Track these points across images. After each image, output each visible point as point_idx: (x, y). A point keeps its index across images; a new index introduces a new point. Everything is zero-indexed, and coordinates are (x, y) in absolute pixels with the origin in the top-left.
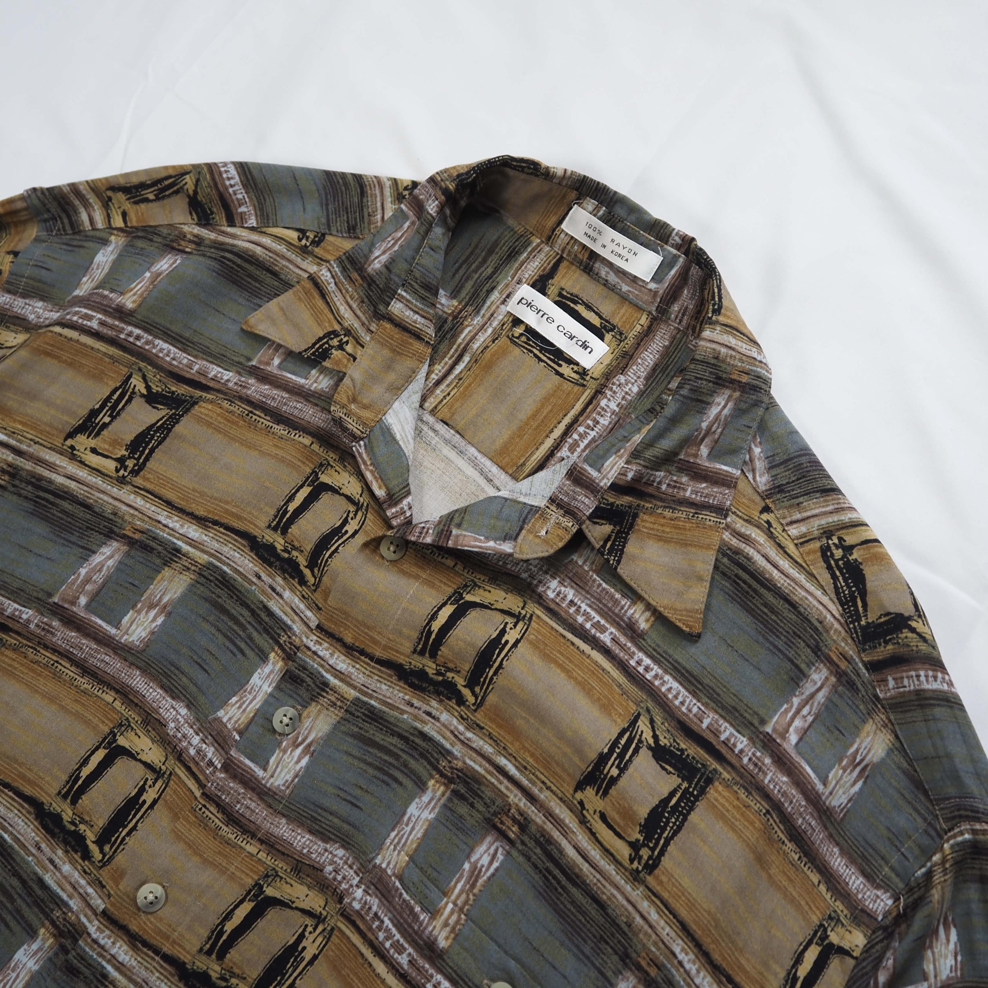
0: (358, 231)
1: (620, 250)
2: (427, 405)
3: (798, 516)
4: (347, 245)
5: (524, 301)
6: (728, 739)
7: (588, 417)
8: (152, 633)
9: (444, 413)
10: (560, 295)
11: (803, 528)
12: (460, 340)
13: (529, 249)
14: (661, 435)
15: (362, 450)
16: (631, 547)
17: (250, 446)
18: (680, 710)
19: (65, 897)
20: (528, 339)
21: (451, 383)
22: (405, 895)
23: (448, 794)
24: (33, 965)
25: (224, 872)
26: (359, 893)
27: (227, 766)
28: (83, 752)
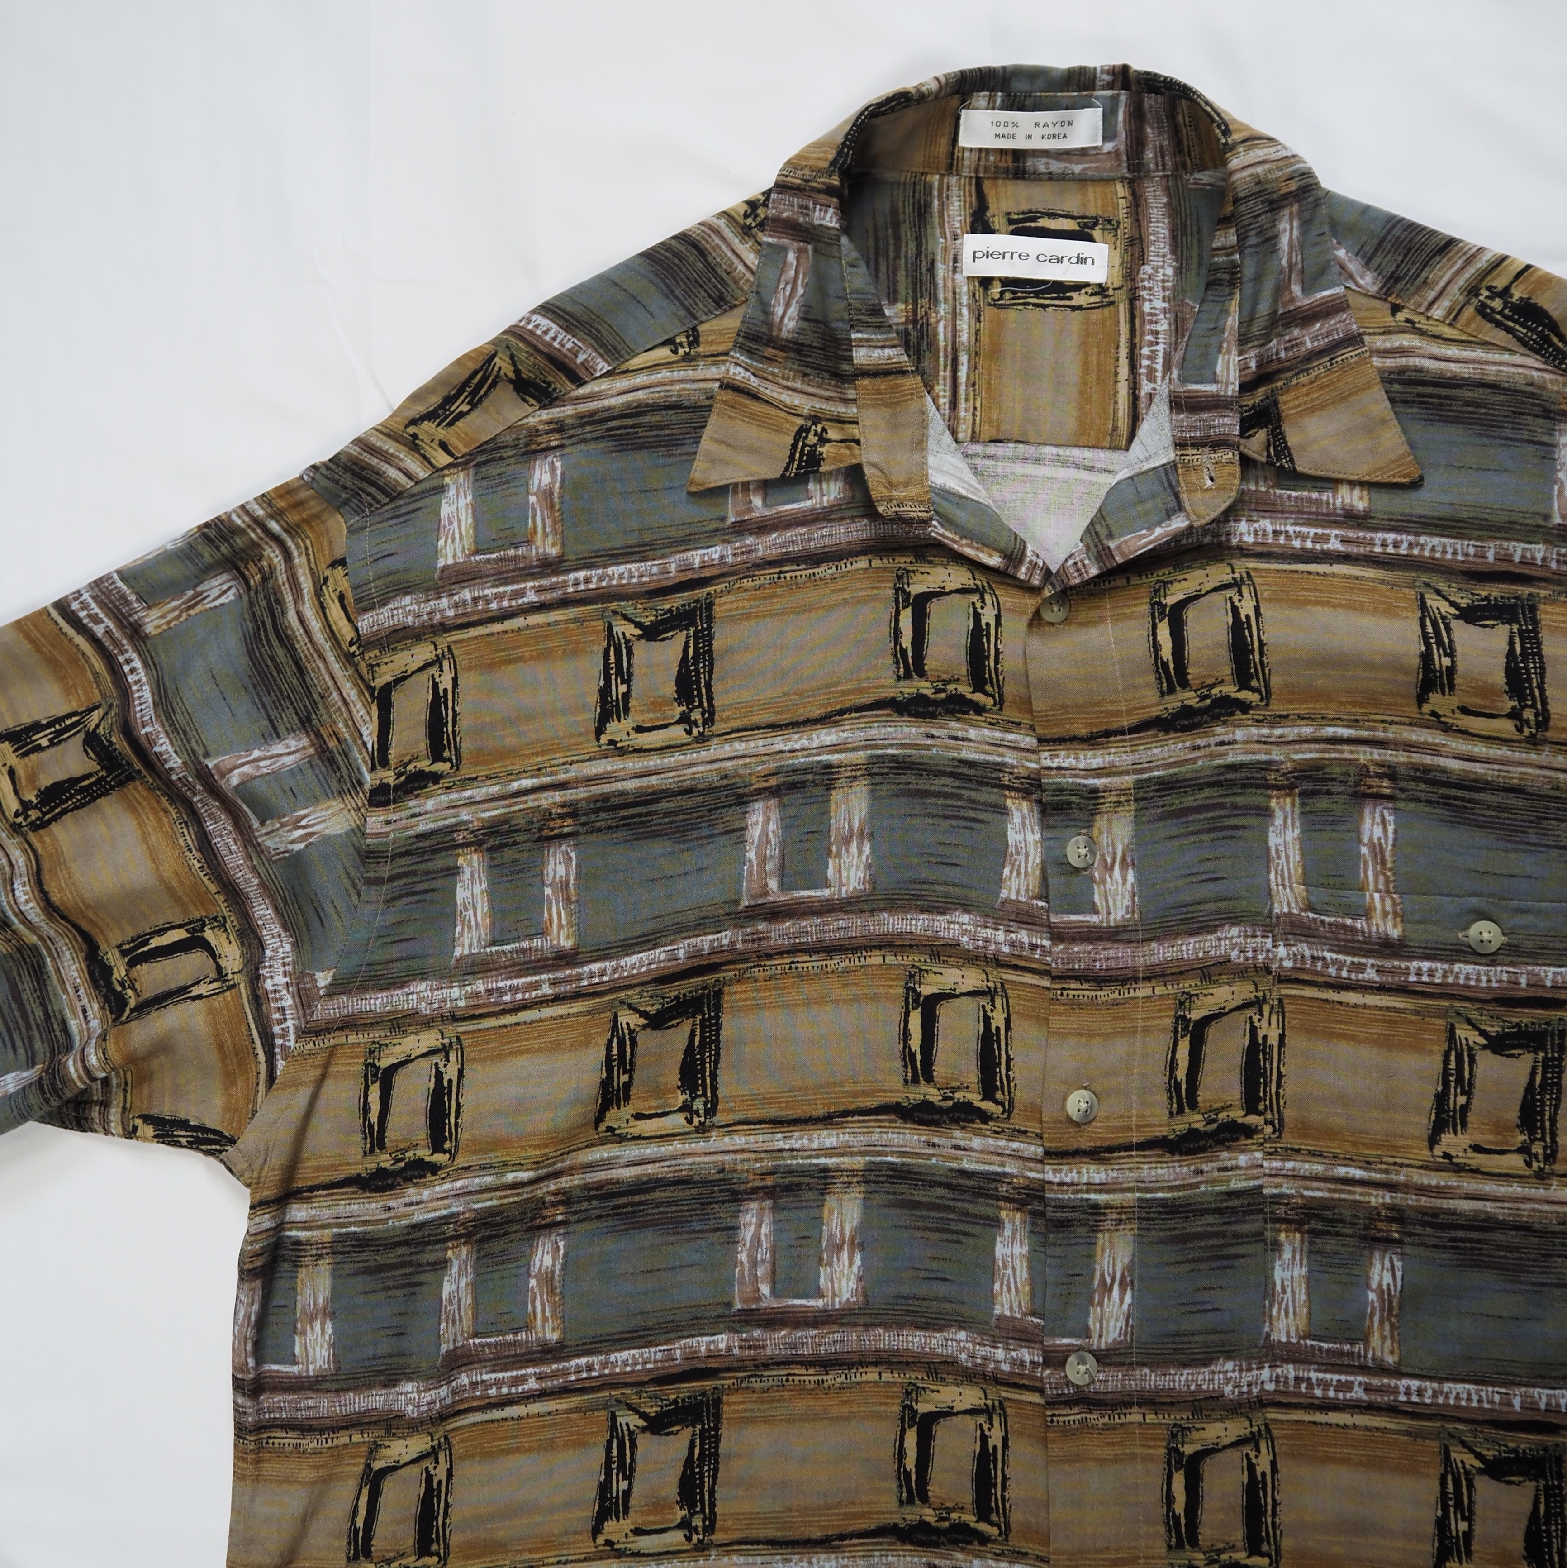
0: (729, 298)
1: (1050, 130)
2: (961, 436)
3: (1432, 294)
4: (732, 322)
5: (979, 255)
6: (1523, 557)
7: (1143, 334)
8: (869, 867)
9: (987, 431)
10: (1011, 222)
11: (1445, 303)
12: (942, 344)
13: (935, 193)
14: (1252, 302)
15: (941, 530)
16: (1293, 438)
17: (808, 609)
18: (1457, 561)
19: (999, 1169)
20: (1014, 292)
21: (967, 395)
22: (1327, 919)
23: (1297, 801)
24: (1020, 1249)
25: (1133, 1031)
26: (1282, 951)
27: (1058, 935)
28: (895, 1030)
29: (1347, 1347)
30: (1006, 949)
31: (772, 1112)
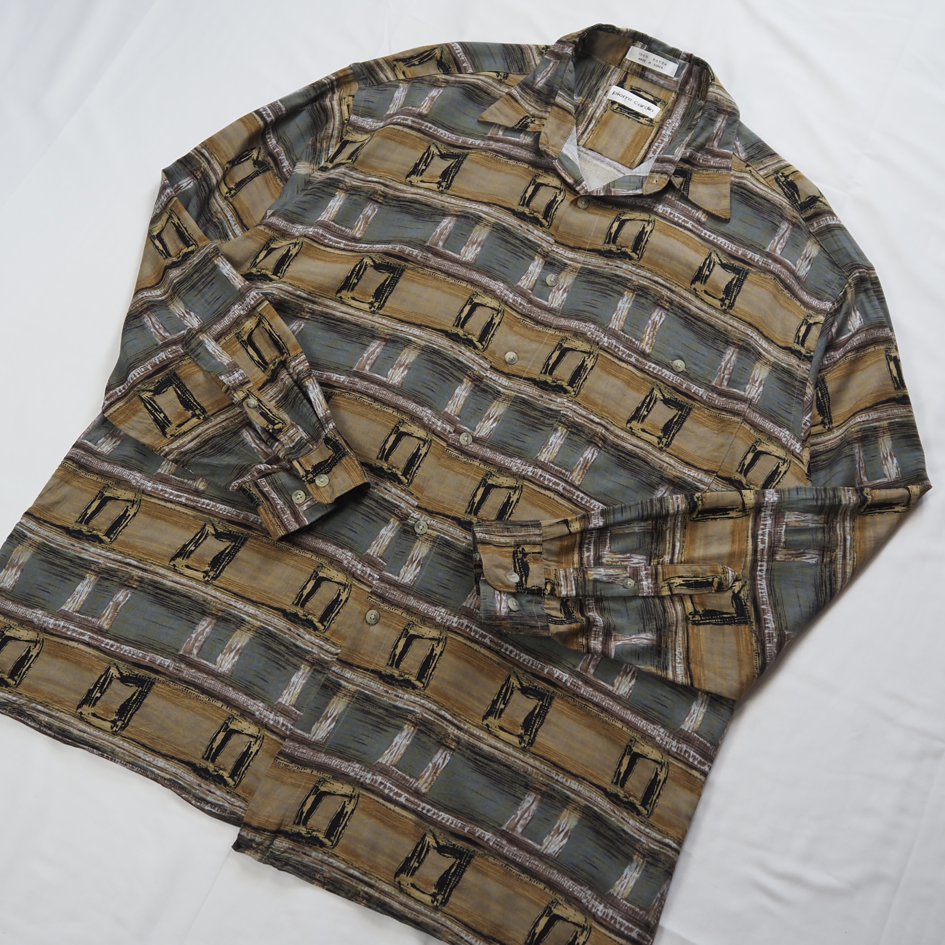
0: (524, 70)
1: (658, 64)
2: (580, 143)
3: (762, 166)
4: (521, 78)
5: (615, 93)
6: (751, 257)
7: (658, 139)
8: (477, 255)
9: (589, 145)
10: (632, 88)
11: (765, 171)
12: (588, 114)
13: (611, 71)
14: (697, 136)
15: (558, 164)
16: (692, 188)
17: (500, 171)
18: (728, 249)
19: (470, 365)
20: (622, 109)
21: (589, 133)
22: (627, 336)
23: (635, 296)
24: (465, 394)
25: (541, 342)
26: (606, 339)
27: (530, 301)
28: (459, 308)
29: (564, 471)
30: (511, 301)
31: (402, 317)
